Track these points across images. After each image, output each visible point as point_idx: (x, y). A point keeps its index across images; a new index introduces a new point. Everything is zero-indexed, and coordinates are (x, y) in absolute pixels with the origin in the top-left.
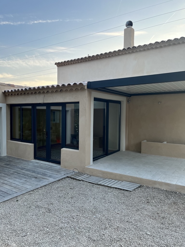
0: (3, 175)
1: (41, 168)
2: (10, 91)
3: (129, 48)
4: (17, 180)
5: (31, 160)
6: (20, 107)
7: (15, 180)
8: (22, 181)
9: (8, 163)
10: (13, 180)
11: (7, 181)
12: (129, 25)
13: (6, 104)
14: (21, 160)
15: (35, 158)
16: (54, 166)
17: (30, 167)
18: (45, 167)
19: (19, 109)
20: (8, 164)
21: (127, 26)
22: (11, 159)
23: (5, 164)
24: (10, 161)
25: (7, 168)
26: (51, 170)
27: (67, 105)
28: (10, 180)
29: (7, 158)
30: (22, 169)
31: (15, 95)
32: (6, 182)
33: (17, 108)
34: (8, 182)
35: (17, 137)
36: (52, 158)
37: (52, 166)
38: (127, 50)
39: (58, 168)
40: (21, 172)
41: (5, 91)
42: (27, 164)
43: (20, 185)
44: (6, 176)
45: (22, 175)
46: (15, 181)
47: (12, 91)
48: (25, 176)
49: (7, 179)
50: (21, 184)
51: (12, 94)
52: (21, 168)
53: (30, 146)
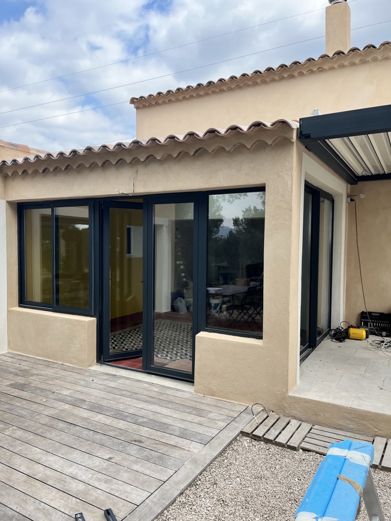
0: (19, 433)
1: (133, 395)
2: (20, 160)
4: (76, 456)
5: (90, 366)
6: (48, 211)
7: (70, 457)
8: (96, 462)
9: (20, 380)
10: (62, 461)
11: (41, 468)
13: (5, 201)
14: (55, 366)
15: (104, 356)
16: (168, 388)
17: (96, 393)
18: (146, 393)
19: (44, 218)
20: (21, 384)
22: (25, 366)
23: (12, 385)
24: (25, 373)
25: (24, 402)
26: (170, 406)
28: (51, 460)
29: (10, 360)
30: (76, 403)
31: (36, 172)
32: (39, 471)
33: (36, 215)
34: (48, 472)
35: (37, 297)
36: (159, 359)
37: (164, 387)
39: (187, 396)
40: (74, 415)
41: (4, 162)
42: (82, 382)
43: (97, 484)
44: (31, 437)
45: (86, 432)
46: (70, 466)
47: (26, 159)
48: (98, 437)
49: (36, 453)
50: (99, 480)
51: (24, 172)
52: (69, 399)
53: (86, 325)
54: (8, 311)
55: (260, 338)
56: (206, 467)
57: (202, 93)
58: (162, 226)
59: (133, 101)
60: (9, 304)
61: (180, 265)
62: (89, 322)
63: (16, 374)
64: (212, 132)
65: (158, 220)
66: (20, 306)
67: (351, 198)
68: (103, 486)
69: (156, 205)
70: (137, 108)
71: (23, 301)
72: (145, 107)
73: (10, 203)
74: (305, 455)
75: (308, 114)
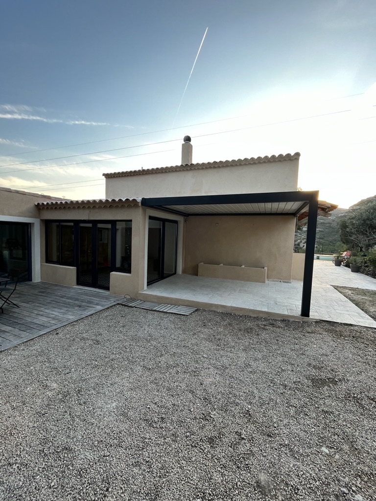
0: (38, 304)
1: (86, 294)
2: (45, 203)
3: (187, 165)
4: (56, 310)
5: (73, 286)
6: (58, 224)
7: (53, 310)
8: (62, 311)
9: (44, 290)
10: (50, 311)
12: (187, 140)
13: (39, 220)
14: (59, 286)
17: (72, 294)
18: (91, 294)
19: (58, 226)
20: (43, 292)
21: (185, 141)
22: (46, 286)
24: (45, 288)
25: (42, 297)
27: (117, 222)
28: (47, 311)
29: (41, 284)
30: (62, 297)
31: (52, 208)
32: (41, 313)
33: (54, 225)
34: (44, 313)
35: (55, 259)
38: (185, 166)
39: (107, 294)
40: (59, 300)
41: (38, 204)
42: (68, 291)
43: (59, 315)
44: (41, 305)
45: (62, 304)
46: (52, 312)
47: (48, 203)
48: (66, 305)
49: (42, 309)
50: (61, 314)
51: (47, 208)
52: (60, 295)
53: (72, 270)
54: (41, 265)
56: (99, 311)
57: (132, 175)
59: (104, 175)
60: (41, 262)
62: (74, 269)
64: (114, 200)
66: (46, 263)
70: (106, 178)
71: (47, 261)
72: (109, 177)
73: (42, 220)
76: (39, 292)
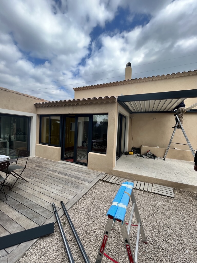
0: (37, 180)
1: (70, 169)
2: (41, 103)
3: (128, 80)
4: (53, 186)
5: (59, 161)
6: (48, 117)
7: (51, 186)
8: (59, 188)
9: (38, 165)
10: (49, 188)
11: (43, 190)
12: (129, 65)
13: (36, 114)
14: (49, 161)
15: (63, 158)
16: (80, 167)
17: (60, 168)
18: (74, 168)
19: (47, 119)
21: (127, 66)
22: (40, 160)
24: (40, 163)
25: (39, 171)
26: (80, 172)
29: (36, 159)
30: (54, 171)
31: (45, 106)
33: (45, 119)
34: (45, 191)
35: (45, 141)
36: (78, 159)
39: (86, 169)
40: (53, 175)
41: (37, 103)
42: (56, 165)
43: (59, 194)
44: (41, 181)
45: (57, 179)
46: (52, 189)
47: (43, 103)
48: (60, 181)
49: (42, 185)
51: (42, 106)
52: (52, 170)
53: (57, 149)
54: (36, 145)
55: (106, 154)
56: (90, 189)
57: (92, 88)
58: (80, 123)
59: (74, 89)
60: (36, 143)
61: (85, 134)
62: (59, 149)
63: (37, 163)
64: (95, 98)
65: (79, 121)
66: (39, 144)
67: (131, 118)
68: (61, 195)
69: (79, 117)
70: (75, 91)
71: (40, 142)
72: (77, 90)
73: (38, 115)
74: (116, 186)
75: (120, 95)
76: (36, 166)
